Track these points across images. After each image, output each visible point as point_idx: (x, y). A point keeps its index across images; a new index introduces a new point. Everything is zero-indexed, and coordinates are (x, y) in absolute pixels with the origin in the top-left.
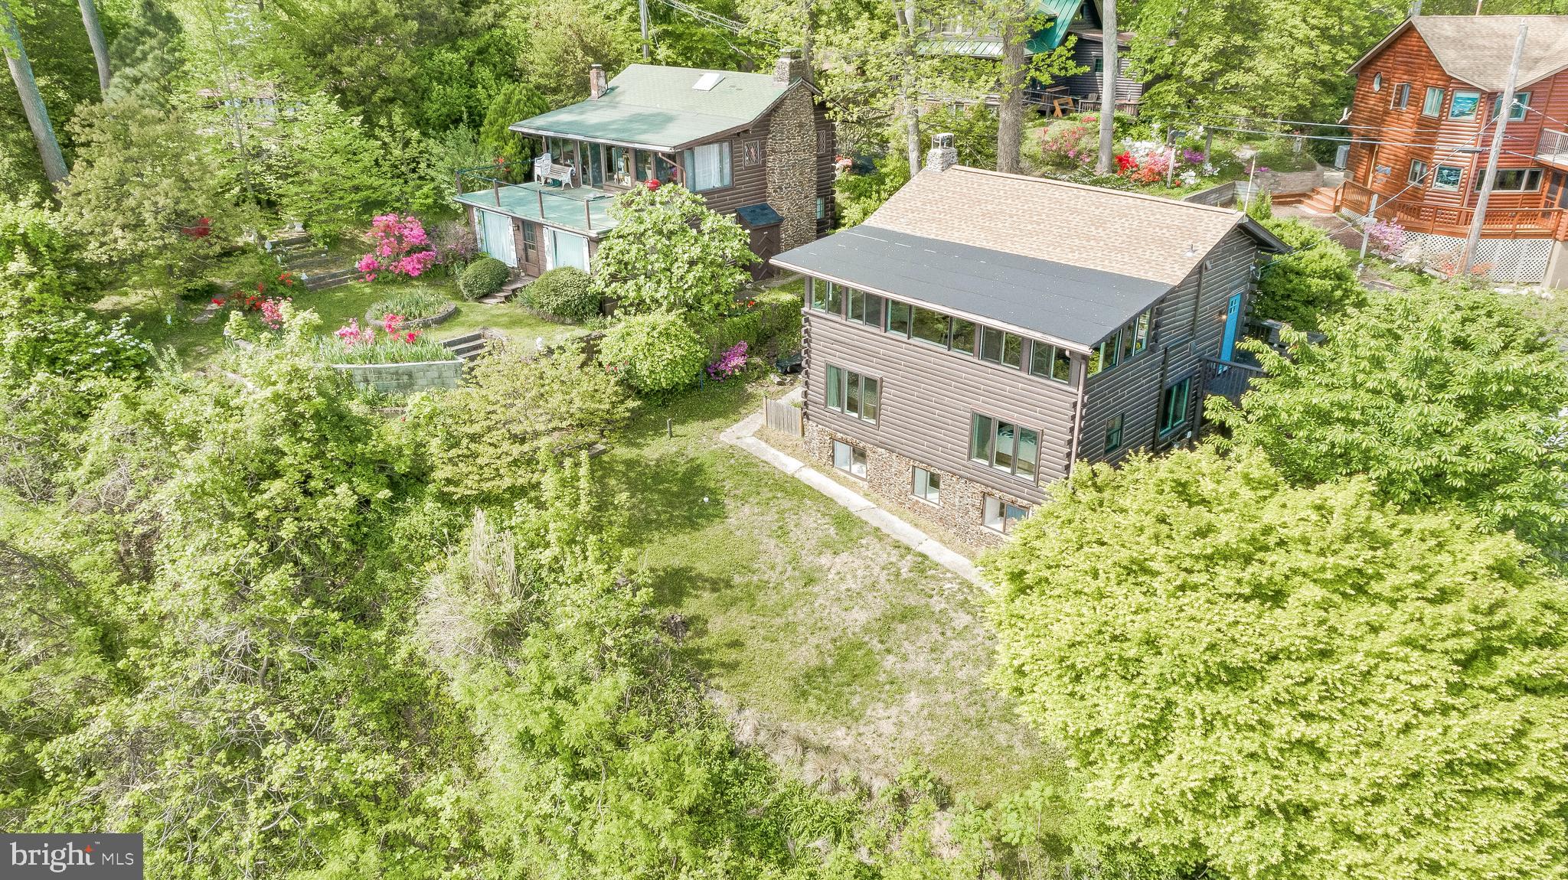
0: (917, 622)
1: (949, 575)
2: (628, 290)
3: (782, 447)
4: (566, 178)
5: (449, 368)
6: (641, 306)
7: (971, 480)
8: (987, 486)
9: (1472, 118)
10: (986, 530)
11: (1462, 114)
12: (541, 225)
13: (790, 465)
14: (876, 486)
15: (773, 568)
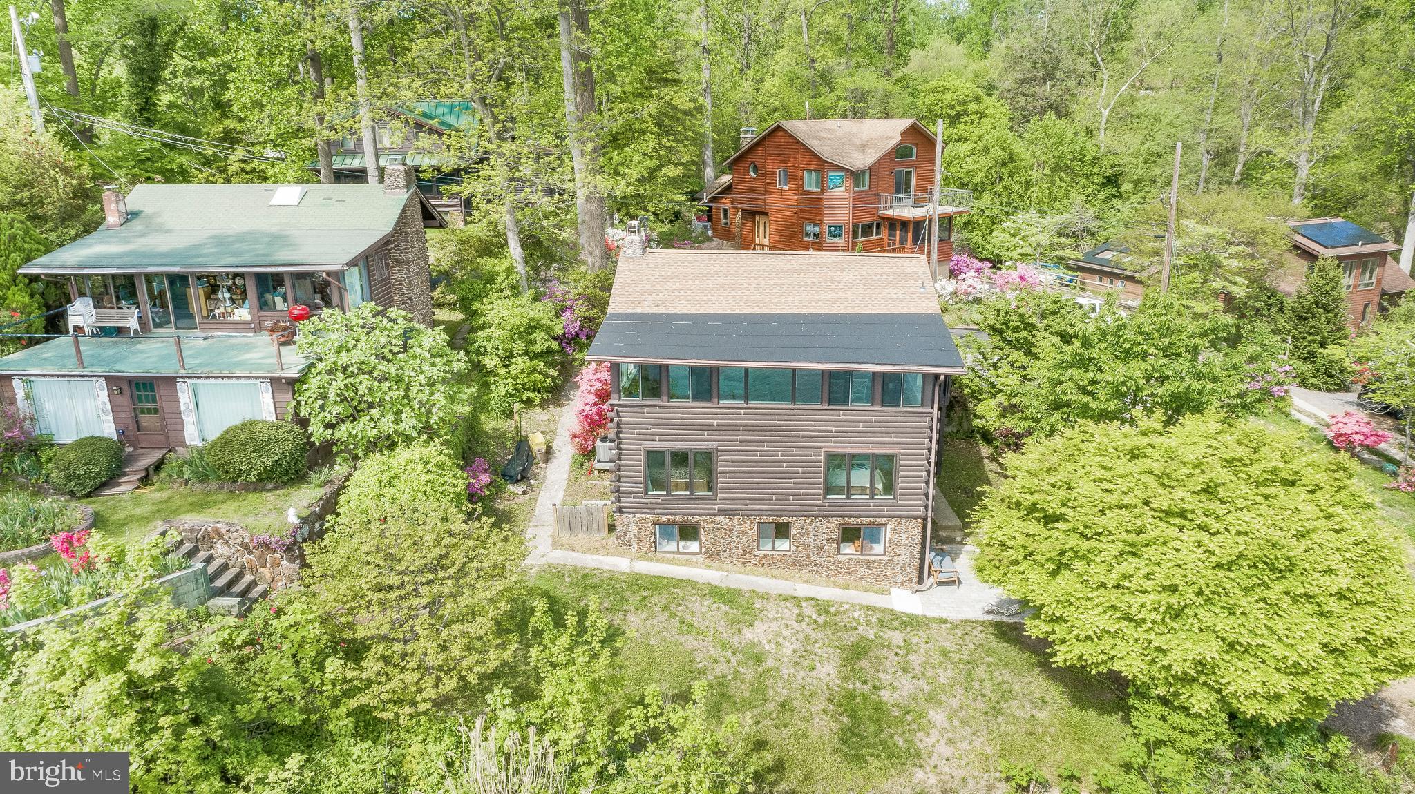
0: (870, 654)
1: (846, 606)
2: (365, 428)
3: (595, 550)
4: (133, 323)
5: (187, 579)
6: (387, 443)
7: (826, 516)
8: (842, 517)
9: (842, 189)
10: (845, 558)
11: (836, 187)
12: (171, 381)
13: (621, 564)
14: (710, 556)
15: (716, 661)
